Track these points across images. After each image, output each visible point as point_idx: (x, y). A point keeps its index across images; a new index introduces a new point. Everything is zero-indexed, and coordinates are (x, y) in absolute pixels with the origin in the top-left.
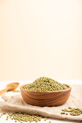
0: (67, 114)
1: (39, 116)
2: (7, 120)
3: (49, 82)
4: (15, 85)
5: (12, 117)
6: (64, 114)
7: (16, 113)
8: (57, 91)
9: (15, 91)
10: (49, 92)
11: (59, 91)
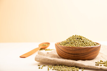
0: (101, 66)
1: (76, 67)
2: (48, 70)
3: (81, 39)
4: (46, 45)
5: (52, 68)
6: (98, 65)
7: (55, 65)
8: (89, 47)
9: (47, 50)
10: (82, 47)
11: (92, 46)
